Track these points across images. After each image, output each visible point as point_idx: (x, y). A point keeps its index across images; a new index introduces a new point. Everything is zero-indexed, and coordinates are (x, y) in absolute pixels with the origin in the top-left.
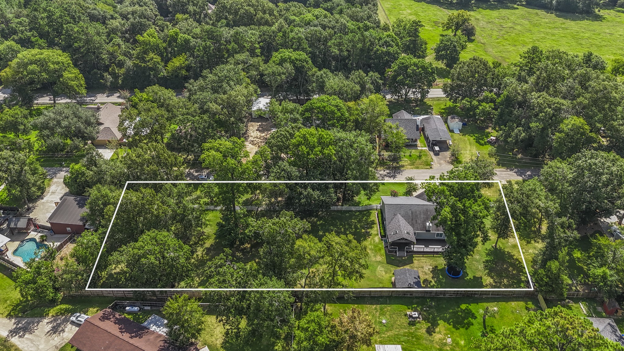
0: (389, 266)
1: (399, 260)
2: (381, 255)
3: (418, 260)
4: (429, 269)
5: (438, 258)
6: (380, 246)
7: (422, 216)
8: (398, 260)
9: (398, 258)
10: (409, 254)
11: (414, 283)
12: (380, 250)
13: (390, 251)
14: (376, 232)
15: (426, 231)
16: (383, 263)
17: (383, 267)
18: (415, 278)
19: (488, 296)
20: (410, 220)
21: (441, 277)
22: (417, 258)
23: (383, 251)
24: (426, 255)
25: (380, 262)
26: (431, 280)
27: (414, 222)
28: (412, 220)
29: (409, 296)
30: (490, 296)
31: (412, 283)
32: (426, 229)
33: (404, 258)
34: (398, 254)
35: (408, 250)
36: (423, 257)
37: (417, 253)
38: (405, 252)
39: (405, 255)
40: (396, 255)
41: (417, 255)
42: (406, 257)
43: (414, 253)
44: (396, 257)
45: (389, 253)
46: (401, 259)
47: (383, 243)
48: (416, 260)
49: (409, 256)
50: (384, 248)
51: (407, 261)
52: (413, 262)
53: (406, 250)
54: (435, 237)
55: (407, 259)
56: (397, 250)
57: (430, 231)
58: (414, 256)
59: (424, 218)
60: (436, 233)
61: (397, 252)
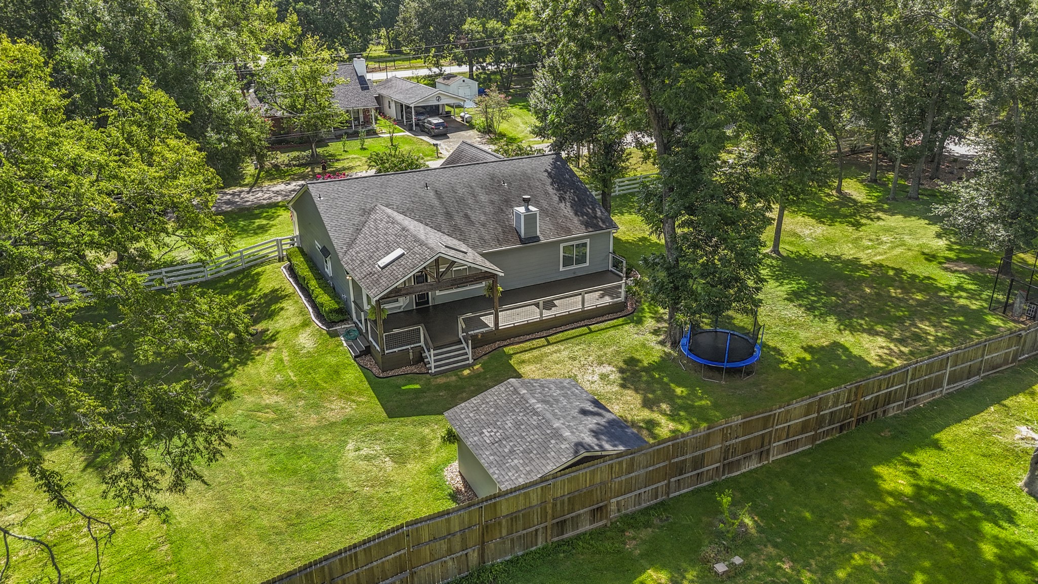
0: (407, 427)
1: (447, 387)
2: (346, 394)
3: (538, 360)
4: (603, 377)
5: (612, 332)
6: (332, 360)
7: (483, 198)
8: (439, 387)
9: (441, 380)
10: (480, 351)
11: (596, 433)
12: (335, 372)
13: (388, 364)
14: (297, 321)
15: (522, 241)
16: (366, 422)
17: (374, 437)
18: (584, 412)
19: (938, 394)
20: (440, 219)
21: (679, 391)
22: (526, 356)
23: (353, 375)
24: (560, 336)
25: (348, 421)
26: (646, 414)
27: (459, 220)
28: (449, 215)
29: (586, 527)
30: (946, 388)
31: (589, 439)
32: (519, 236)
33: (466, 372)
34: (433, 365)
35: (476, 331)
36: (549, 344)
37: (517, 339)
38: (464, 345)
39: (468, 359)
40: (424, 370)
41: (521, 345)
42: (475, 365)
43: (505, 340)
44: (429, 379)
45: (385, 374)
46: (454, 378)
47: (345, 344)
48: (523, 362)
49: (485, 358)
50: (355, 360)
51: (486, 379)
52: (520, 374)
53: (465, 334)
54: (561, 269)
55: (482, 370)
56: (422, 343)
57: (537, 239)
58: (512, 352)
59: (492, 202)
60: (562, 246)
61: (427, 354)
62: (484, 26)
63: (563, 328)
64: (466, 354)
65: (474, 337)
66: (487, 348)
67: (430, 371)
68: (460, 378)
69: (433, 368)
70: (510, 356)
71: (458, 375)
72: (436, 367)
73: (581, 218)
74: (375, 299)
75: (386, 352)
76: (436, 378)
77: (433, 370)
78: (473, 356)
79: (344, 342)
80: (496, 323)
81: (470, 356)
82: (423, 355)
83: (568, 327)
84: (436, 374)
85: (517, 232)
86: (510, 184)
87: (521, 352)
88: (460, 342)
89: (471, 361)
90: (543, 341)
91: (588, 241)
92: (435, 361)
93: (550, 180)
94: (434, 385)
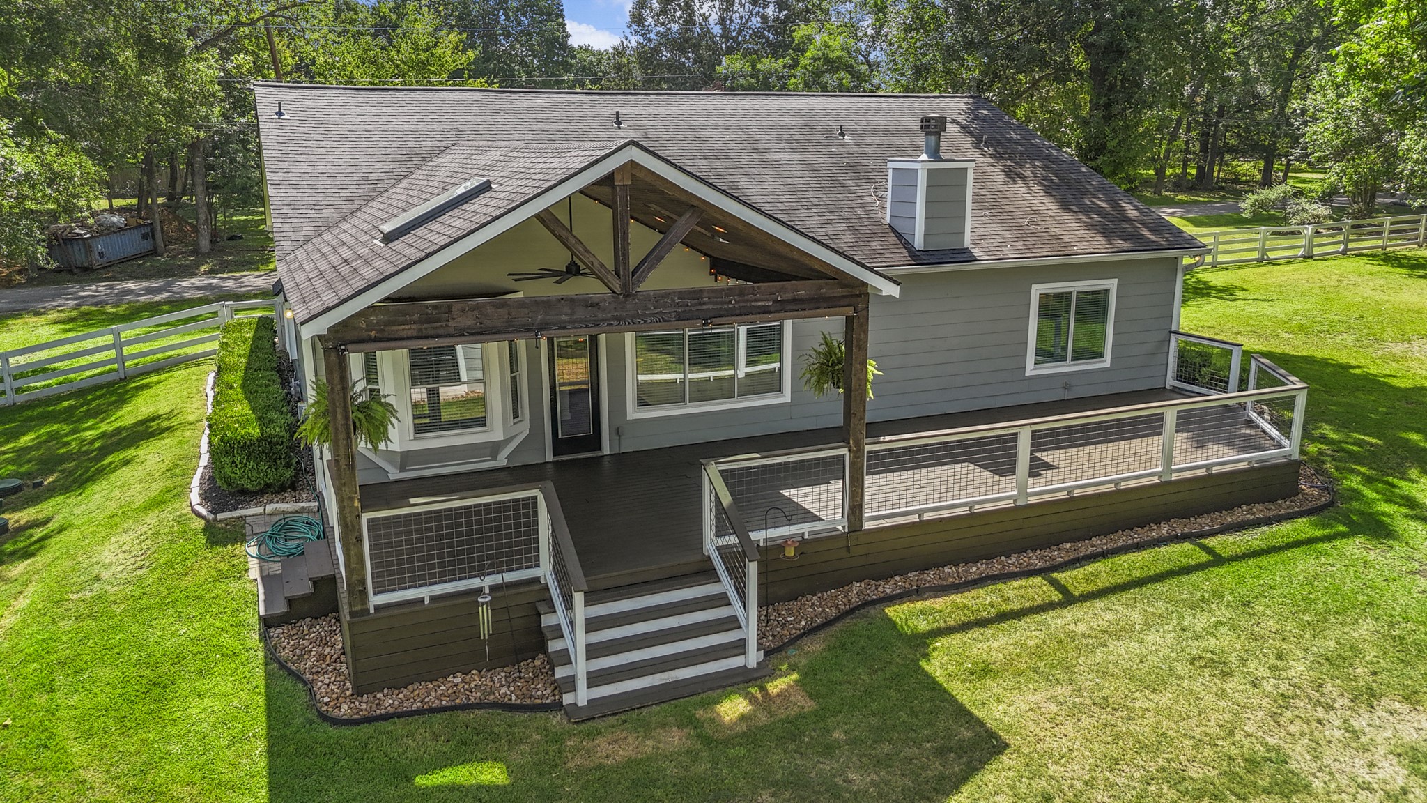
1: (637, 781)
3: (1050, 664)
8: (601, 784)
9: (615, 747)
10: (794, 614)
15: (917, 258)
22: (993, 645)
32: (908, 246)
33: (733, 708)
34: (581, 667)
35: (774, 533)
36: (1069, 599)
37: (931, 577)
38: (726, 585)
39: (739, 647)
40: (542, 692)
41: (957, 598)
42: (772, 676)
43: (886, 577)
44: (558, 739)
45: (364, 706)
46: (675, 739)
47: (254, 573)
48: (985, 671)
49: (815, 646)
50: (264, 637)
51: (829, 750)
52: (992, 735)
53: (733, 539)
54: (1031, 369)
55: (809, 705)
56: (545, 570)
57: (964, 256)
58: (923, 626)
59: (813, 169)
60: (1037, 291)
61: (560, 617)
62: (753, 67)
63: (1099, 543)
64: (732, 623)
65: (770, 556)
66: (816, 606)
67: (568, 699)
68: (708, 741)
69: (581, 683)
70: (921, 642)
71: (695, 723)
72: (595, 679)
73: (1084, 218)
74: (307, 332)
75: (375, 600)
76: (590, 735)
77: (583, 695)
78: (762, 635)
79: (253, 564)
80: (855, 508)
81: (750, 633)
82: (547, 621)
83: (1122, 540)
84: (598, 709)
85: (899, 236)
86: (859, 138)
87: (964, 627)
88: (706, 572)
89: (753, 657)
90: (1035, 589)
91: (1112, 284)
92: (594, 651)
93: (970, 139)
94: (580, 773)
